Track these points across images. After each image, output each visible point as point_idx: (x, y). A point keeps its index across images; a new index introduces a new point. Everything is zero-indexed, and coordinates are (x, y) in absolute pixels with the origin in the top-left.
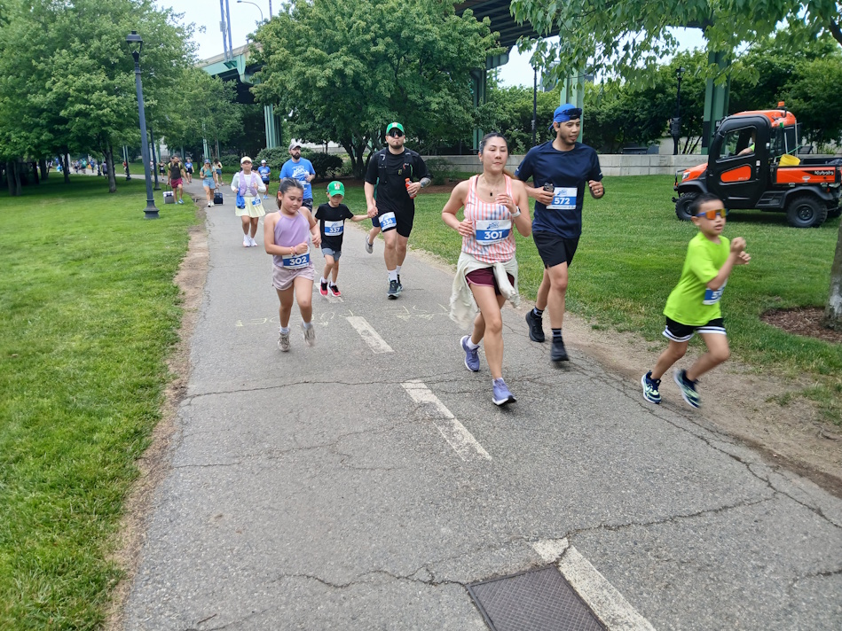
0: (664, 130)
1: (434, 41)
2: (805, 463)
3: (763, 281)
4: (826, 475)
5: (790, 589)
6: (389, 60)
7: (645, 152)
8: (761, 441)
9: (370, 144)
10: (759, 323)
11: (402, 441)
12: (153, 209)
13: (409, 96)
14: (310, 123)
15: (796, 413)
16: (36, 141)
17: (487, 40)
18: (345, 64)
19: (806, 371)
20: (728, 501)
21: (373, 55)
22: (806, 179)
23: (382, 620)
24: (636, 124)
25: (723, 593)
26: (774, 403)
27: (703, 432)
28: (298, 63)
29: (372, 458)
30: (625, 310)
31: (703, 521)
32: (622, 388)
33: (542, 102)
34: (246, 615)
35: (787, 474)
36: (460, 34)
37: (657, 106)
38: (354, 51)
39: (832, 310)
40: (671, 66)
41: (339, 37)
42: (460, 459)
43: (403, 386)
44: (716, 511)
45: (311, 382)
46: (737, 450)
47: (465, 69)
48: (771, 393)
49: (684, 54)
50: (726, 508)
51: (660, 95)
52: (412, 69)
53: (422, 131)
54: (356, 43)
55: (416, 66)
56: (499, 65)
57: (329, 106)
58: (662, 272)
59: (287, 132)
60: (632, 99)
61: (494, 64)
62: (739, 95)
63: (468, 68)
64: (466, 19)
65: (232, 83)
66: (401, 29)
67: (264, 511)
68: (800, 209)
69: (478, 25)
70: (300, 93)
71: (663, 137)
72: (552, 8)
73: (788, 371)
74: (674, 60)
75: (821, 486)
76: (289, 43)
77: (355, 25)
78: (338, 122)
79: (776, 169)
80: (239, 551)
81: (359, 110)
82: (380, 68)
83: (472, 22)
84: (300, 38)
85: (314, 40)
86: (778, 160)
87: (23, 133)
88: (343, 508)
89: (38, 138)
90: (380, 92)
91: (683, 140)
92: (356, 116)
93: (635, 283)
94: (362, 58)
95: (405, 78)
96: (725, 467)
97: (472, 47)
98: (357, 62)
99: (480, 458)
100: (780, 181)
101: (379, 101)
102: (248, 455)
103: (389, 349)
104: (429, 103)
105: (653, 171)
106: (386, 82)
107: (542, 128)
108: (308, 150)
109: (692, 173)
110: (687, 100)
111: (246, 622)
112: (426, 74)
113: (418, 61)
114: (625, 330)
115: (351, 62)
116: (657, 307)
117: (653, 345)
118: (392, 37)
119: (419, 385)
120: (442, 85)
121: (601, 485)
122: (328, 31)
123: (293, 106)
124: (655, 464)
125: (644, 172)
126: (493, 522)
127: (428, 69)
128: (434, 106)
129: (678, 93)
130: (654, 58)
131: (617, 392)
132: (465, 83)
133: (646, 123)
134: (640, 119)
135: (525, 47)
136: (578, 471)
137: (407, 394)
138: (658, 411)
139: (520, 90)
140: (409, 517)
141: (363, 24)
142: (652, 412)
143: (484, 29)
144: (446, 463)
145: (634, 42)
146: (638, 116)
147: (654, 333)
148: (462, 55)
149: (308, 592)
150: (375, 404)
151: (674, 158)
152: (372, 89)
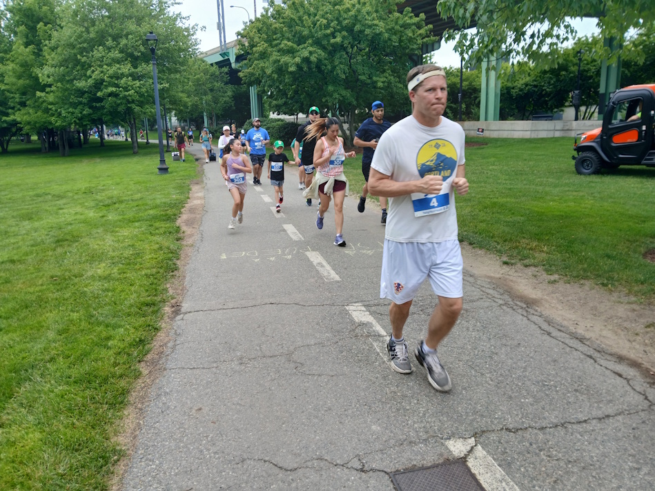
0: (567, 101)
1: (381, 34)
3: (646, 225)
6: (345, 49)
7: (551, 118)
8: (640, 361)
10: (642, 260)
11: (344, 353)
12: (164, 166)
13: (360, 77)
14: (284, 100)
16: (79, 115)
17: (422, 31)
18: (311, 53)
20: (610, 411)
21: (333, 45)
24: (543, 96)
27: (591, 352)
28: (274, 53)
29: (319, 366)
30: (531, 249)
31: (589, 427)
32: (525, 314)
33: (467, 79)
36: (401, 27)
37: (561, 81)
38: (317, 43)
40: (573, 49)
41: (306, 32)
43: (347, 308)
44: (600, 419)
45: (275, 304)
46: (620, 368)
47: (405, 55)
48: (650, 320)
49: (583, 39)
50: (608, 416)
51: (564, 73)
52: (363, 56)
54: (319, 36)
55: (366, 54)
56: (433, 51)
57: (298, 86)
58: (562, 217)
59: (266, 106)
60: (540, 76)
61: (429, 50)
62: (629, 71)
63: (407, 54)
64: (406, 15)
65: (226, 69)
66: (354, 25)
67: (234, 407)
69: (416, 20)
70: (276, 76)
71: (566, 106)
72: (471, 6)
74: (575, 44)
76: (268, 38)
77: (319, 23)
78: (305, 98)
80: (212, 437)
81: (321, 88)
82: (338, 55)
83: (411, 17)
84: (276, 34)
85: (287, 35)
87: (71, 110)
88: (295, 406)
89: (81, 113)
90: (337, 74)
91: (583, 109)
92: (319, 93)
93: (539, 227)
94: (324, 48)
95: (357, 63)
96: (609, 382)
97: (411, 37)
98: (320, 52)
101: (336, 81)
102: (224, 361)
103: (337, 278)
104: (376, 82)
105: (558, 134)
106: (342, 66)
107: (467, 100)
108: (282, 120)
109: (589, 136)
110: (586, 76)
112: (373, 59)
113: (368, 49)
114: (530, 266)
115: (315, 52)
116: (557, 247)
117: (552, 278)
118: (347, 31)
119: (360, 308)
120: (386, 68)
121: (505, 394)
122: (298, 28)
123: (270, 86)
124: (550, 378)
125: (550, 135)
126: (414, 422)
127: (375, 55)
128: (380, 84)
129: (579, 71)
130: (556, 44)
131: (521, 317)
132: (405, 65)
133: (552, 95)
134: (547, 92)
135: (450, 37)
136: (486, 382)
137: (350, 315)
138: (555, 333)
139: (449, 70)
140: (347, 416)
141: (325, 21)
142: (549, 334)
143: (421, 23)
144: (379, 373)
145: (539, 32)
146: (545, 90)
147: (553, 268)
148: (402, 44)
149: (264, 474)
150: (324, 322)
151: (575, 123)
152: (331, 72)
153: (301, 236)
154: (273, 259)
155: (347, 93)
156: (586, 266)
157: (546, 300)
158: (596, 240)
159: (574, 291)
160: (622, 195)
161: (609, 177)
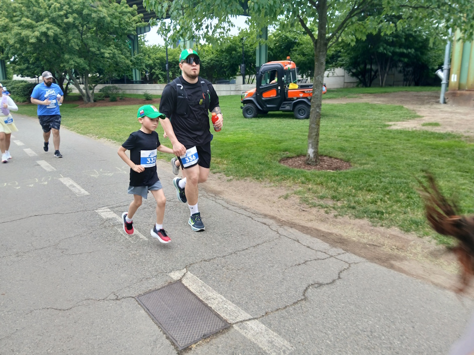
0: (237, 71)
1: (104, 18)
2: (294, 222)
3: (281, 145)
4: (302, 226)
5: (284, 273)
6: (77, 27)
7: (228, 83)
8: (276, 216)
9: (67, 77)
10: (278, 164)
11: (98, 238)
13: (91, 49)
14: (26, 65)
15: (291, 202)
17: (135, 18)
18: (48, 29)
19: (297, 183)
20: (260, 242)
21: (66, 24)
22: (301, 95)
23: (91, 320)
24: (223, 68)
25: (255, 279)
26: (282, 198)
27: (250, 214)
28: (15, 27)
29: (80, 249)
30: (217, 163)
31: (248, 251)
32: (214, 199)
33: (171, 55)
34: (13, 332)
35: (286, 227)
36: (120, 13)
37: (233, 58)
38: (53, 21)
39: (309, 156)
40: (239, 37)
41: (42, 12)
42: (130, 242)
43: (97, 211)
44: (254, 247)
45: (39, 215)
46: (265, 220)
47: (125, 34)
48: (281, 194)
49: (244, 30)
50: (258, 245)
51: (234, 52)
52: (91, 33)
53: (100, 69)
54: (54, 16)
55: (94, 31)
56: (145, 32)
57: (39, 54)
58: (235, 143)
59: (10, 70)
60: (220, 54)
61: (142, 32)
62: (272, 52)
63: (126, 34)
64: (123, 5)
66: (83, 9)
67: (18, 283)
68: (300, 110)
69: (130, 9)
70: (18, 46)
71: (237, 75)
72: (166, 5)
73: (288, 184)
74: (240, 33)
75: (299, 231)
76: (8, 14)
77: (53, 6)
78: (45, 63)
79: (287, 90)
80: (4, 303)
81: (58, 57)
82: (71, 32)
83: (126, 7)
84: (15, 12)
85: (26, 13)
86: (288, 86)
88: (65, 274)
90: (72, 46)
91: (247, 77)
92: (57, 61)
93: (222, 150)
94: (59, 25)
95: (87, 38)
96: (259, 228)
97: (127, 21)
98: (56, 28)
99: (141, 240)
100: (289, 96)
101: (71, 51)
102: (4, 257)
103: (87, 193)
104: (103, 53)
105: (233, 93)
106: (75, 40)
107: (173, 69)
108: (25, 82)
109: (249, 93)
110: (248, 55)
111: (13, 335)
112: (100, 36)
113: (95, 28)
114: (216, 173)
115: (51, 28)
116: (232, 160)
117: (229, 178)
118: (77, 14)
119: (106, 210)
120: (111, 43)
121: (203, 243)
122: (35, 8)
123: (14, 54)
124: (228, 230)
125: (228, 94)
126: (149, 268)
127: (102, 33)
128: (107, 55)
129: (243, 51)
130: (223, 33)
131: (212, 201)
132: (125, 42)
133: (228, 67)
134: (225, 65)
135: (154, 24)
136: (192, 238)
137: (99, 215)
138: (231, 207)
139: (158, 47)
140: (103, 273)
141: (58, 5)
142: (228, 208)
143: (134, 12)
144: (123, 245)
145: (211, 24)
146: (224, 64)
147: (230, 173)
148: (121, 26)
149: (48, 315)
150: (80, 222)
151: (242, 86)
152: (66, 44)
153: (53, 168)
154: (32, 185)
155: (81, 61)
156: (248, 169)
157: (226, 191)
158: (253, 155)
159: (241, 184)
160: (269, 129)
161: (262, 119)
